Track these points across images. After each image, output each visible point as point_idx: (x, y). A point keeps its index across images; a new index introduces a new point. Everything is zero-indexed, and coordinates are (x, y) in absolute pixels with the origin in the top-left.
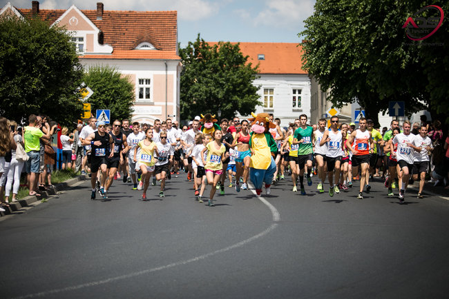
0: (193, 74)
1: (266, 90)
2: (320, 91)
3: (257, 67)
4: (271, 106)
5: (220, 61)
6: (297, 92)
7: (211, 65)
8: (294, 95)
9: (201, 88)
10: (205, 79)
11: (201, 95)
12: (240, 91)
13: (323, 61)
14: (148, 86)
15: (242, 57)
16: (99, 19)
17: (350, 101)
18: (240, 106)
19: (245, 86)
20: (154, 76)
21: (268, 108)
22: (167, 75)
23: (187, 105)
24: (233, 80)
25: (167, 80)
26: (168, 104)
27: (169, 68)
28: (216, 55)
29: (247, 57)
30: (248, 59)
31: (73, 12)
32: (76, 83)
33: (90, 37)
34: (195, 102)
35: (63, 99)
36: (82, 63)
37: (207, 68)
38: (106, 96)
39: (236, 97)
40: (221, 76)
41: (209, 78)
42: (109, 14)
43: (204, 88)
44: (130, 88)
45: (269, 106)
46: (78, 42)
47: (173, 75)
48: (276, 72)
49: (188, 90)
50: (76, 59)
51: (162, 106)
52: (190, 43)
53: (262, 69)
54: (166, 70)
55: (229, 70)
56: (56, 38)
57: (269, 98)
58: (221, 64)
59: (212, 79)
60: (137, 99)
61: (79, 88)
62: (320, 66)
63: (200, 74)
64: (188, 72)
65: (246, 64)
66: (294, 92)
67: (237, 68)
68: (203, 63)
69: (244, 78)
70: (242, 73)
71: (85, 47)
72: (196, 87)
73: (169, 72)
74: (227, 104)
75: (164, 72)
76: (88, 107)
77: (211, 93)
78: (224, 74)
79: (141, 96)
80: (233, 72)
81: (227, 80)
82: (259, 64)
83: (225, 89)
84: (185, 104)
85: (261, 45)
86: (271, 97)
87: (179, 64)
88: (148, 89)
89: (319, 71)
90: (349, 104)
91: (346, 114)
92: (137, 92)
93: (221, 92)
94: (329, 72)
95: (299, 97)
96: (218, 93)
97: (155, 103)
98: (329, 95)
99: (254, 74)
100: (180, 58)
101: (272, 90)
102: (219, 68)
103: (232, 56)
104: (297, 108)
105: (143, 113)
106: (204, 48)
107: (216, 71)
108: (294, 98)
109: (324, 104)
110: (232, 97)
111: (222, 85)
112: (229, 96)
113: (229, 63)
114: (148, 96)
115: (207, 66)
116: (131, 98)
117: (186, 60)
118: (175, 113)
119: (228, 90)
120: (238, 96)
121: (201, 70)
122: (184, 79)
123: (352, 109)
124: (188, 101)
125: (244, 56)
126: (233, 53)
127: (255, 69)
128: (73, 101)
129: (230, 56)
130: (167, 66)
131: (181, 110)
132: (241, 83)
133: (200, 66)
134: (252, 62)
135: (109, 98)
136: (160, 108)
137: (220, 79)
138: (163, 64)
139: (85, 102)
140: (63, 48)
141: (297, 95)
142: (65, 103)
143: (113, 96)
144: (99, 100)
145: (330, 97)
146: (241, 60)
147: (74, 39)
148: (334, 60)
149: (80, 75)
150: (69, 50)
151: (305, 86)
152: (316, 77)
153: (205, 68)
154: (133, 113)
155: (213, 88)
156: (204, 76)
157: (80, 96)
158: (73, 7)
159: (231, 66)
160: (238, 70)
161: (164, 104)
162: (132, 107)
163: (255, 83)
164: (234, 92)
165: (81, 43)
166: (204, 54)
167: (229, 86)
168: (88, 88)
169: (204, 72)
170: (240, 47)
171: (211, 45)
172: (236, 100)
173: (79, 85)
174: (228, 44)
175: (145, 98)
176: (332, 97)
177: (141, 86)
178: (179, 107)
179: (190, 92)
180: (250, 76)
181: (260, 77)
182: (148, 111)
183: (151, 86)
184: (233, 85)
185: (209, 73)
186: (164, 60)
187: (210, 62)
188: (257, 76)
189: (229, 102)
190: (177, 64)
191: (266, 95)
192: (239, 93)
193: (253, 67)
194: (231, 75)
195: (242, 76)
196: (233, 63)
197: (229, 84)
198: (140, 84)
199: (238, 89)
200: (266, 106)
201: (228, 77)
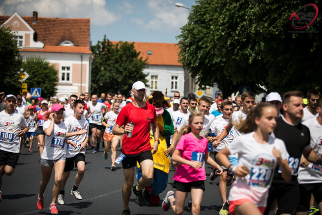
0: (101, 64)
1: (152, 77)
2: (191, 78)
3: (146, 60)
4: (156, 88)
5: (120, 55)
6: (174, 78)
7: (113, 58)
8: (172, 80)
9: (106, 74)
10: (109, 68)
11: (106, 79)
12: (134, 77)
13: (193, 57)
14: (68, 72)
15: (136, 52)
16: (34, 23)
17: (212, 86)
19: (138, 73)
20: (73, 65)
21: (154, 89)
22: (82, 64)
23: (96, 86)
24: (129, 69)
25: (82, 68)
26: (82, 85)
27: (83, 59)
28: (117, 51)
29: (140, 52)
30: (140, 54)
31: (16, 18)
32: (16, 69)
33: (27, 36)
34: (101, 84)
35: (7, 80)
36: (22, 54)
37: (111, 60)
38: (39, 78)
39: (131, 82)
40: (120, 66)
41: (112, 67)
42: (42, 20)
43: (108, 74)
44: (56, 73)
45: (154, 87)
46: (18, 39)
47: (86, 65)
48: (160, 64)
49: (97, 75)
50: (18, 52)
51: (79, 86)
52: (99, 42)
53: (150, 61)
55: (126, 61)
56: (3, 36)
57: (154, 83)
58: (121, 57)
59: (114, 67)
60: (61, 81)
61: (19, 72)
62: (191, 60)
63: (105, 64)
64: (97, 62)
65: (139, 57)
66: (173, 78)
67: (132, 60)
68: (108, 56)
69: (137, 68)
70: (136, 64)
71: (23, 43)
72: (103, 73)
73: (84, 62)
74: (125, 85)
75: (79, 62)
76: (25, 86)
77: (113, 78)
78: (123, 65)
79: (63, 79)
80: (130, 63)
81: (125, 69)
82: (148, 58)
83: (123, 75)
84: (94, 85)
85: (150, 44)
86: (156, 82)
87: (91, 57)
88: (68, 74)
89: (190, 64)
90: (211, 88)
91: (209, 95)
92: (60, 76)
93: (120, 78)
94: (197, 64)
95: (176, 82)
96: (118, 78)
97: (73, 84)
98: (197, 80)
99: (145, 65)
100: (91, 52)
101: (156, 77)
102: (119, 60)
103: (128, 51)
104: (174, 89)
105: (65, 91)
106: (109, 45)
107: (117, 62)
108: (172, 83)
109: (194, 87)
110: (128, 81)
111: (121, 73)
112: (126, 80)
113: (127, 56)
114: (68, 79)
115: (111, 58)
116: (56, 80)
117: (96, 54)
118: (87, 91)
119: (126, 76)
121: (106, 61)
122: (94, 67)
123: (213, 91)
124: (97, 83)
125: (138, 52)
126: (129, 50)
128: (15, 81)
129: (127, 52)
131: (91, 89)
132: (135, 71)
133: (106, 58)
134: (143, 56)
135: (40, 80)
136: (77, 88)
137: (120, 68)
138: (79, 56)
139: (23, 82)
140: (8, 44)
141: (174, 80)
142: (8, 83)
143: (43, 78)
144: (33, 81)
145: (198, 82)
146: (135, 55)
147: (16, 37)
148: (201, 56)
149: (20, 63)
150: (12, 45)
151: (181, 74)
152: (188, 68)
153: (109, 60)
154: (57, 91)
155: (115, 74)
156: (109, 65)
157: (20, 78)
158: (16, 14)
159: (128, 58)
160: (133, 62)
161: (80, 84)
162: (56, 87)
163: (145, 71)
164: (130, 78)
165: (21, 40)
166: (109, 50)
167: (126, 73)
168: (25, 73)
169: (109, 62)
170: (135, 45)
171: (114, 44)
172: (131, 84)
173: (19, 70)
174: (126, 43)
175: (65, 81)
176: (199, 82)
177: (63, 71)
178: (90, 87)
179: (98, 77)
180: (141, 66)
181: (148, 67)
182: (68, 90)
183: (70, 72)
184: (129, 72)
185: (112, 64)
186: (80, 54)
187: (113, 56)
188: (146, 66)
189: (126, 84)
190: (89, 56)
191: (152, 80)
192: (133, 78)
193: (143, 60)
194: (128, 66)
195: (136, 66)
196: (129, 56)
197: (126, 71)
198: (63, 70)
199: (132, 75)
200: (152, 88)
201: (125, 67)
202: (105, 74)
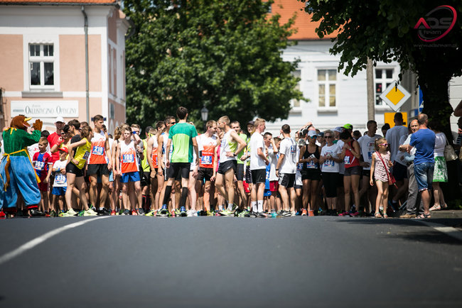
1: (322, 72)
3: (291, 22)
4: (333, 104)
5: (217, 11)
6: (384, 75)
7: (197, 20)
8: (379, 81)
10: (186, 50)
11: (176, 82)
12: (256, 71)
14: (49, 59)
18: (256, 102)
19: (266, 60)
20: (62, 37)
21: (327, 108)
22: (87, 35)
23: (149, 102)
24: (240, 47)
25: (87, 46)
26: (92, 94)
27: (90, 20)
37: (191, 26)
39: (246, 85)
40: (217, 42)
41: (194, 46)
43: (182, 66)
45: (327, 102)
47: (99, 36)
51: (79, 100)
54: (86, 26)
55: (233, 28)
57: (327, 88)
58: (218, 17)
59: (199, 47)
60: (28, 86)
65: (269, 17)
66: (379, 74)
67: (250, 26)
69: (262, 45)
70: (260, 35)
72: (168, 65)
73: (91, 31)
75: (80, 31)
77: (196, 77)
78: (222, 38)
79: (35, 80)
80: (242, 32)
81: (230, 50)
82: (295, 17)
83: (226, 68)
86: (332, 86)
87: (116, 16)
88: (49, 66)
93: (216, 74)
97: (65, 94)
101: (333, 72)
105: (40, 116)
107: (208, 33)
108: (379, 86)
110: (239, 84)
111: (219, 60)
112: (234, 80)
113: (233, 15)
114: (50, 81)
115: (190, 21)
118: (105, 113)
119: (231, 70)
120: (253, 81)
122: (141, 47)
124: (153, 96)
127: (287, 26)
130: (86, 18)
132: (257, 55)
136: (75, 104)
137: (215, 48)
138: (78, 12)
141: (384, 81)
153: (186, 26)
155: (200, 66)
159: (237, 21)
160: (250, 30)
161: (84, 94)
163: (288, 55)
164: (244, 74)
167: (234, 60)
172: (249, 90)
175: (42, 86)
177: (35, 59)
180: (276, 41)
182: (50, 110)
183: (55, 59)
184: (240, 59)
185: (193, 37)
186: (80, 5)
187: (195, 15)
189: (233, 93)
190: (107, 12)
191: (321, 82)
192: (253, 76)
193: (282, 22)
194: (237, 40)
195: (259, 41)
196: (241, 15)
197: (233, 57)
198: (32, 54)
199: (252, 67)
200: (322, 104)
201: (231, 43)
202: (175, 66)
